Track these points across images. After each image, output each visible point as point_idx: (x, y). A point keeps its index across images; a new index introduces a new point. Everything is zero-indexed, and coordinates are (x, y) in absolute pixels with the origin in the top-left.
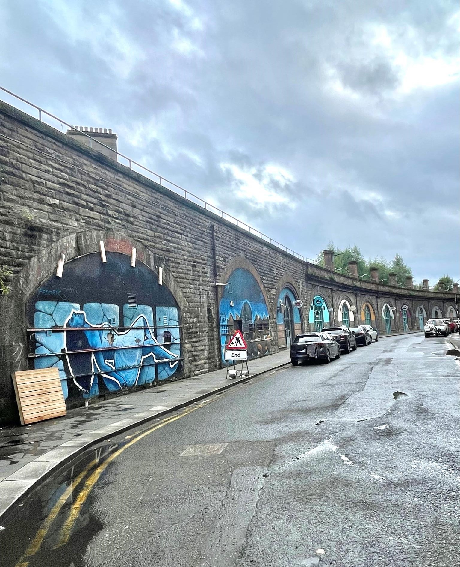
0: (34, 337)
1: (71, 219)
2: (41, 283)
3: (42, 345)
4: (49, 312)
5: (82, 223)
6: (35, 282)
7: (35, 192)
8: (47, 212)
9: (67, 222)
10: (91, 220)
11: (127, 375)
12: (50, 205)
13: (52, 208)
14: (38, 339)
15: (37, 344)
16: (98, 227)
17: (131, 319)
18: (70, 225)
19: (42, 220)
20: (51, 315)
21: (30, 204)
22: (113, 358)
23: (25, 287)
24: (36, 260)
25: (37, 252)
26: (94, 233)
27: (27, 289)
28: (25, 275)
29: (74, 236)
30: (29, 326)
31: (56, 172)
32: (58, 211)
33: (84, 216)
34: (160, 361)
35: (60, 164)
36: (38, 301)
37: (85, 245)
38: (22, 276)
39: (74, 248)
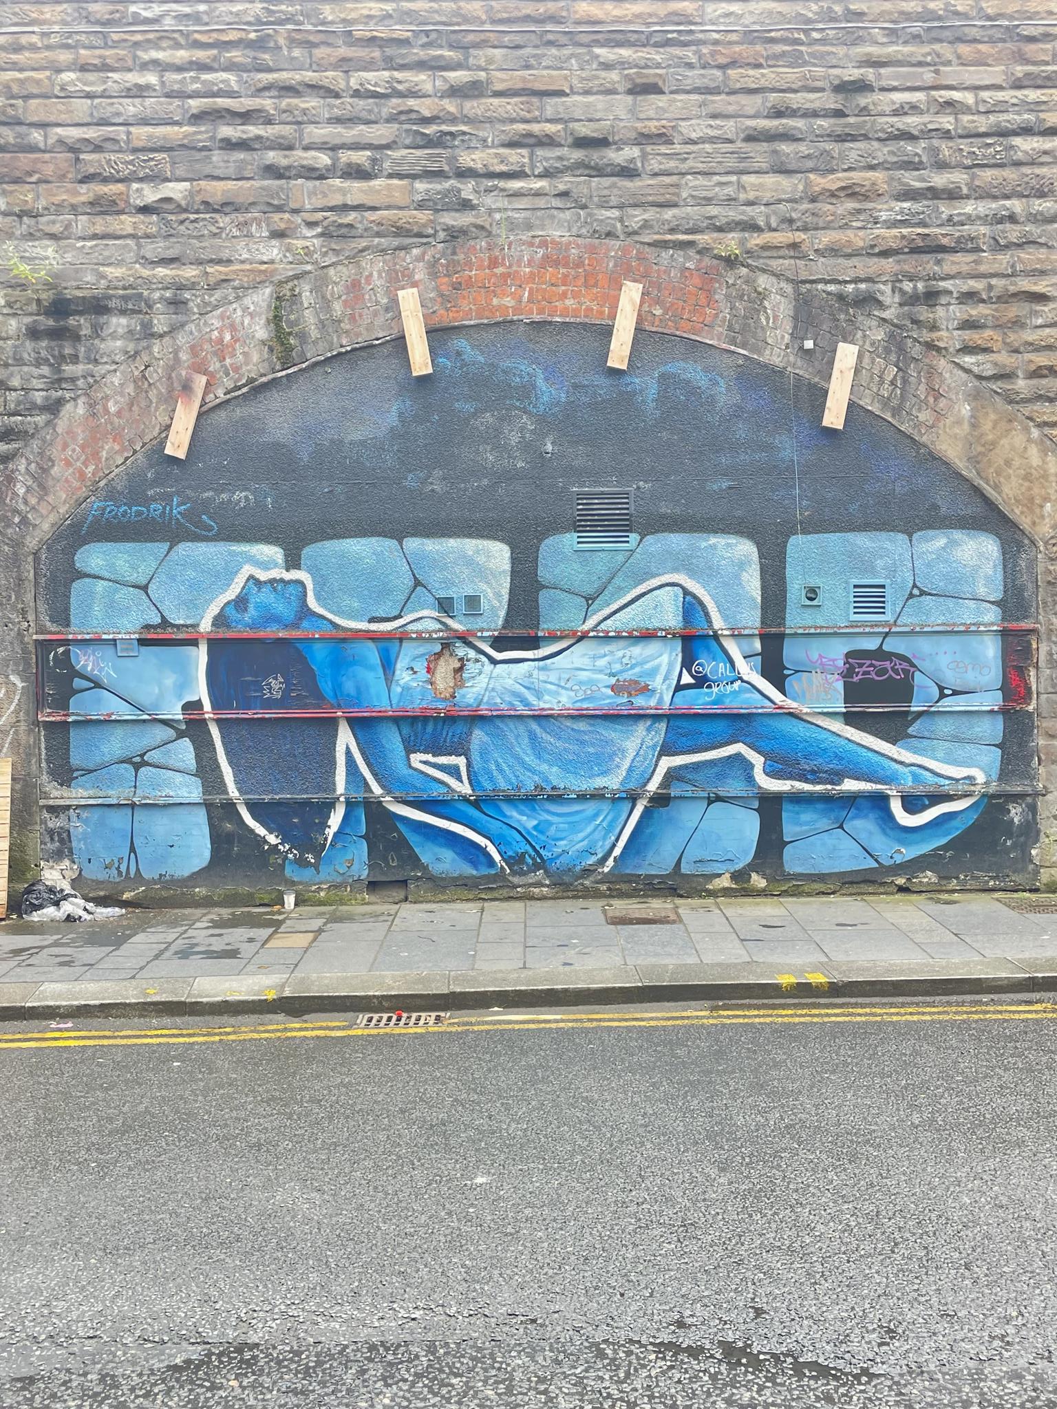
0: (66, 659)
1: (249, 235)
2: (102, 484)
3: (98, 685)
4: (133, 578)
5: (308, 239)
6: (76, 484)
7: (81, 182)
8: (133, 236)
9: (225, 254)
10: (351, 217)
11: (550, 824)
12: (145, 210)
13: (155, 217)
14: (85, 666)
15: (78, 683)
16: (396, 235)
17: (590, 599)
18: (243, 262)
19: (108, 270)
20: (145, 588)
21: (57, 228)
22: (460, 749)
23: (33, 501)
24: (81, 410)
25: (80, 383)
26: (374, 267)
27: (43, 509)
28: (33, 466)
29: (261, 298)
30: (48, 624)
31: (176, 82)
32: (182, 222)
33: (316, 210)
34: (807, 787)
35: (198, 45)
36: (85, 542)
37: (322, 325)
38: (22, 468)
39: (263, 343)
